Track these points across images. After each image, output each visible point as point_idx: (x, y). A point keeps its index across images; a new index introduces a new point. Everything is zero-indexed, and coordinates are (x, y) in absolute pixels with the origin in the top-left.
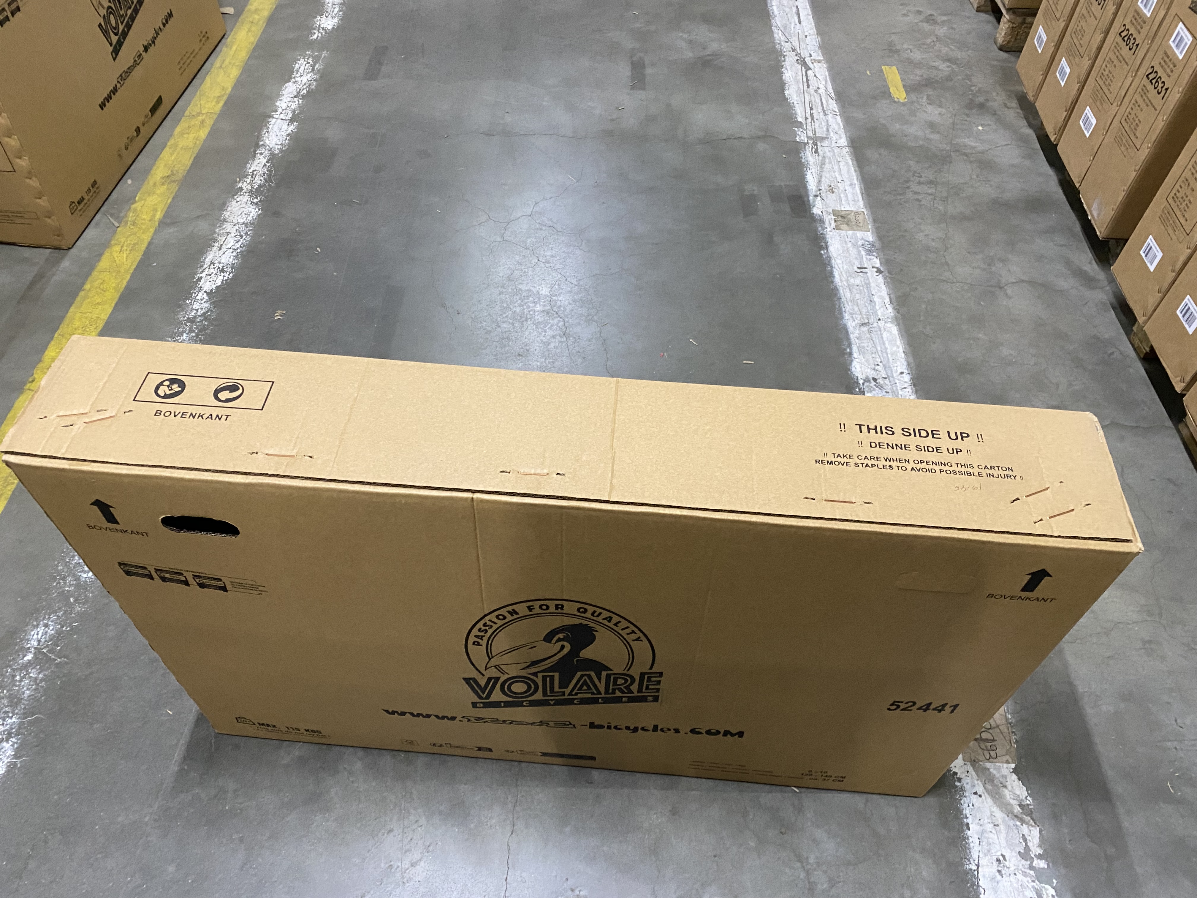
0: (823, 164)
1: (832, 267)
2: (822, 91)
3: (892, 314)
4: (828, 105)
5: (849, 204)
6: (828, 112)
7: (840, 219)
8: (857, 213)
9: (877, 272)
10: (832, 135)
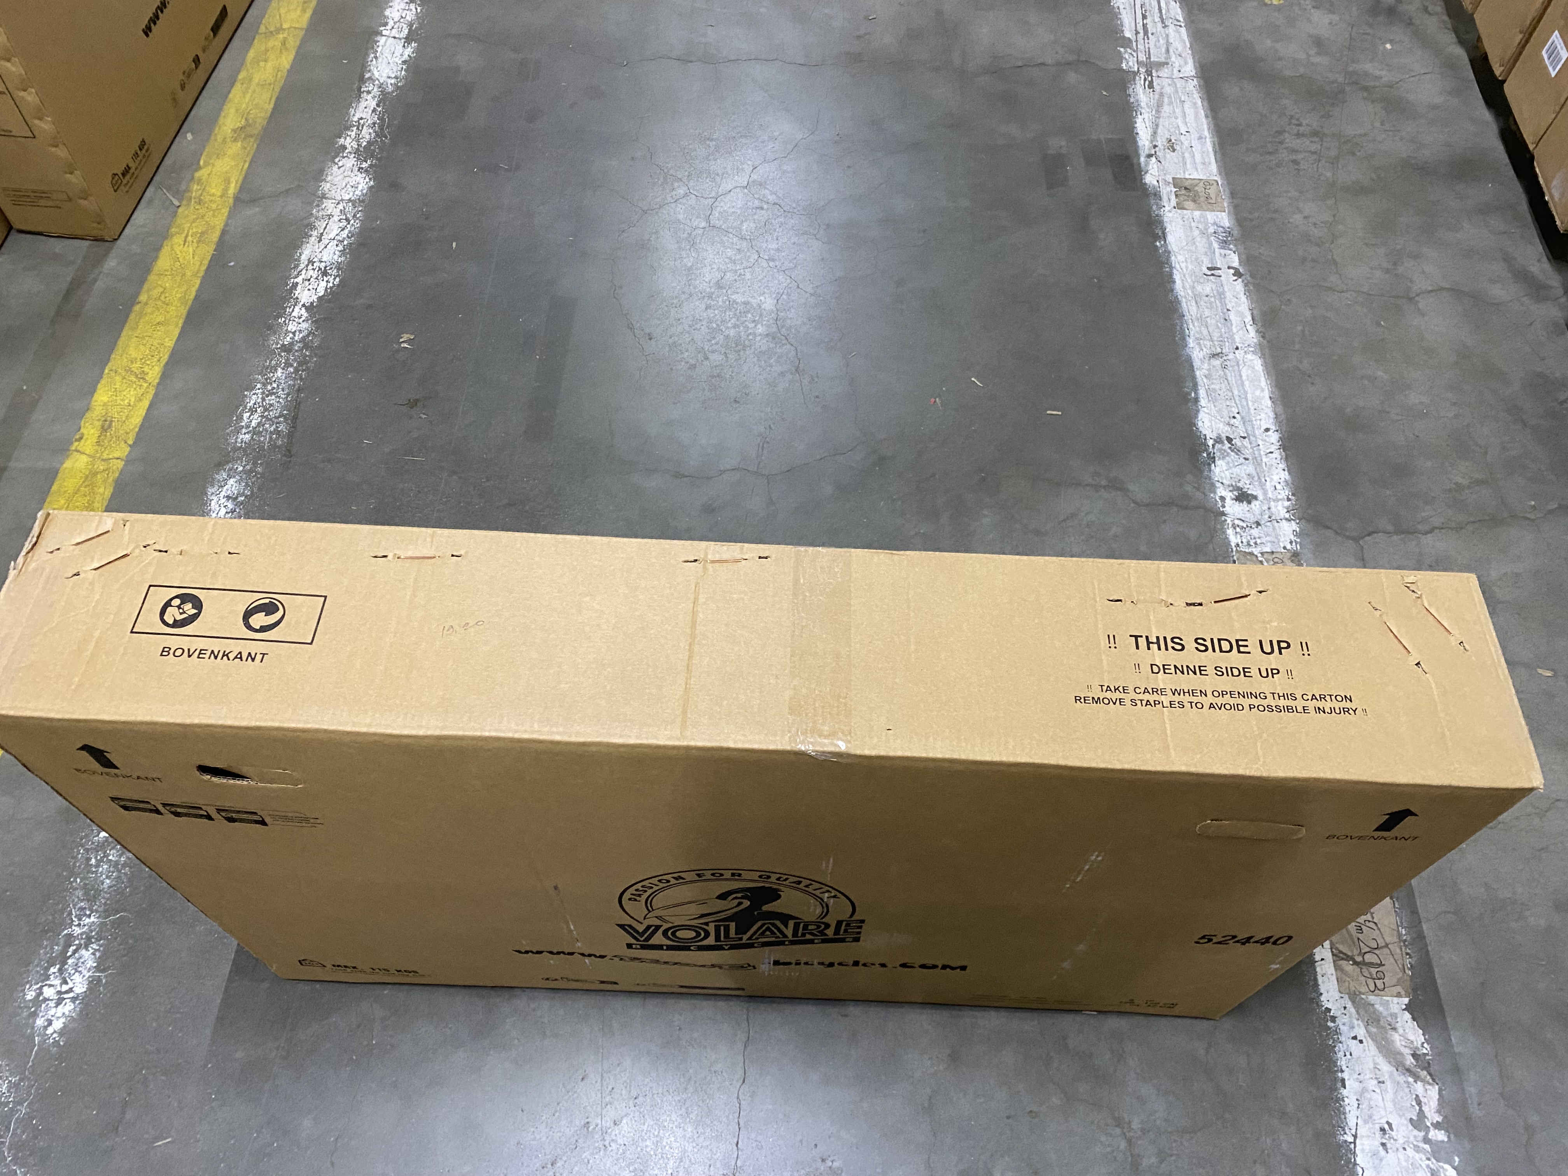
0: (1159, 105)
1: (1171, 267)
3: (1255, 340)
4: (1168, 10)
5: (1197, 169)
6: (1168, 22)
7: (1183, 192)
8: (1207, 183)
9: (1234, 275)
10: (1173, 58)
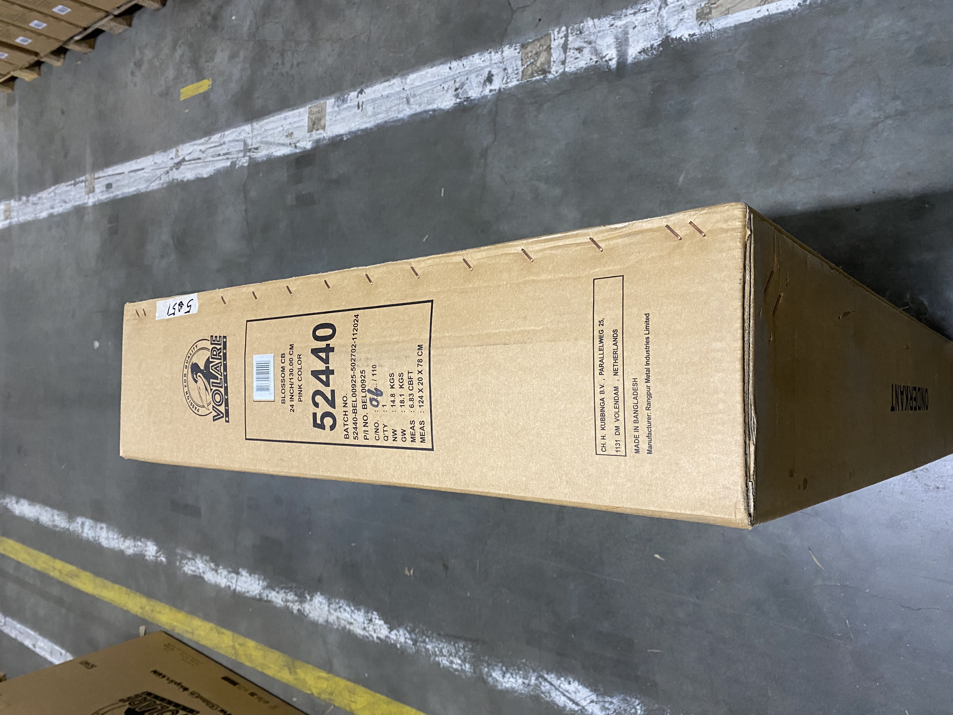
0: (269, 144)
1: (359, 130)
2: (203, 148)
3: (399, 79)
4: (215, 142)
5: (303, 120)
6: (222, 141)
7: (315, 126)
8: (311, 113)
9: (362, 94)
10: (241, 137)
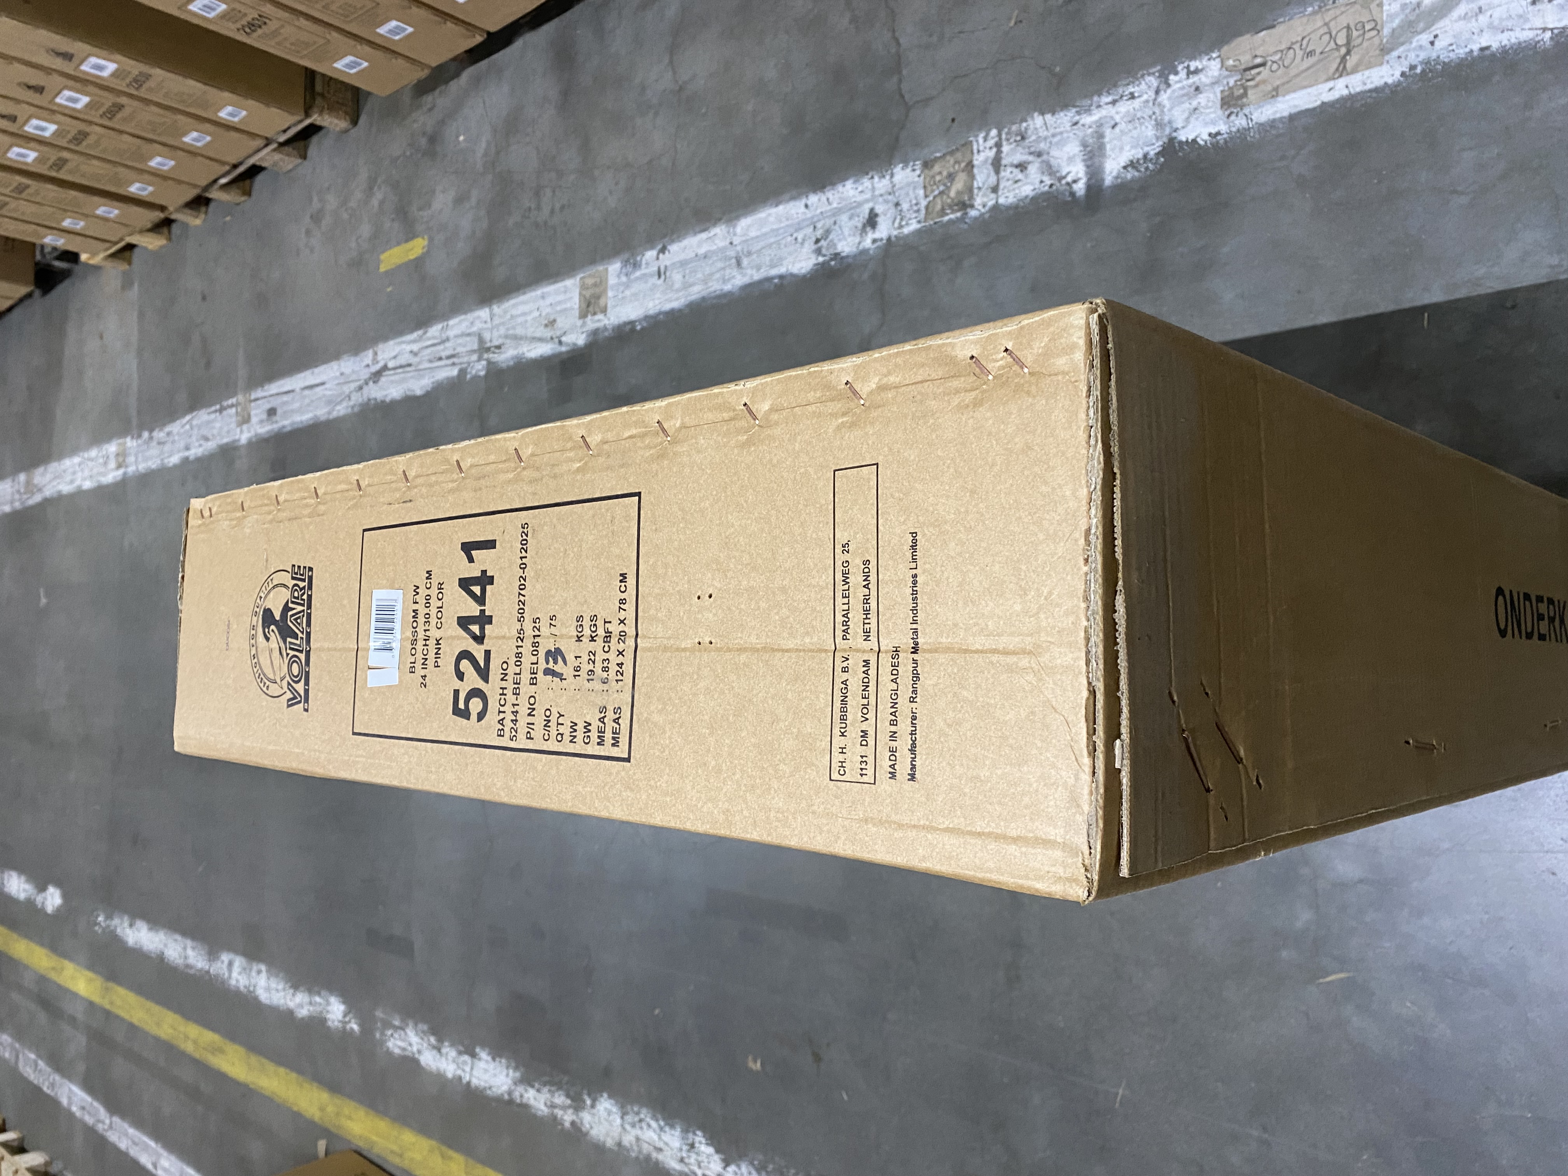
0: (517, 338)
1: (660, 313)
2: (415, 347)
3: (723, 227)
4: (434, 338)
5: (571, 298)
6: (444, 336)
7: (591, 309)
8: (583, 287)
9: (664, 253)
10: (474, 329)
